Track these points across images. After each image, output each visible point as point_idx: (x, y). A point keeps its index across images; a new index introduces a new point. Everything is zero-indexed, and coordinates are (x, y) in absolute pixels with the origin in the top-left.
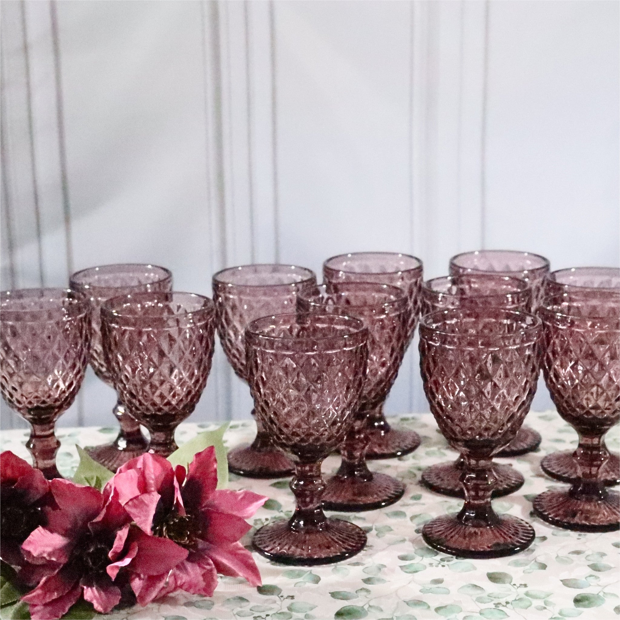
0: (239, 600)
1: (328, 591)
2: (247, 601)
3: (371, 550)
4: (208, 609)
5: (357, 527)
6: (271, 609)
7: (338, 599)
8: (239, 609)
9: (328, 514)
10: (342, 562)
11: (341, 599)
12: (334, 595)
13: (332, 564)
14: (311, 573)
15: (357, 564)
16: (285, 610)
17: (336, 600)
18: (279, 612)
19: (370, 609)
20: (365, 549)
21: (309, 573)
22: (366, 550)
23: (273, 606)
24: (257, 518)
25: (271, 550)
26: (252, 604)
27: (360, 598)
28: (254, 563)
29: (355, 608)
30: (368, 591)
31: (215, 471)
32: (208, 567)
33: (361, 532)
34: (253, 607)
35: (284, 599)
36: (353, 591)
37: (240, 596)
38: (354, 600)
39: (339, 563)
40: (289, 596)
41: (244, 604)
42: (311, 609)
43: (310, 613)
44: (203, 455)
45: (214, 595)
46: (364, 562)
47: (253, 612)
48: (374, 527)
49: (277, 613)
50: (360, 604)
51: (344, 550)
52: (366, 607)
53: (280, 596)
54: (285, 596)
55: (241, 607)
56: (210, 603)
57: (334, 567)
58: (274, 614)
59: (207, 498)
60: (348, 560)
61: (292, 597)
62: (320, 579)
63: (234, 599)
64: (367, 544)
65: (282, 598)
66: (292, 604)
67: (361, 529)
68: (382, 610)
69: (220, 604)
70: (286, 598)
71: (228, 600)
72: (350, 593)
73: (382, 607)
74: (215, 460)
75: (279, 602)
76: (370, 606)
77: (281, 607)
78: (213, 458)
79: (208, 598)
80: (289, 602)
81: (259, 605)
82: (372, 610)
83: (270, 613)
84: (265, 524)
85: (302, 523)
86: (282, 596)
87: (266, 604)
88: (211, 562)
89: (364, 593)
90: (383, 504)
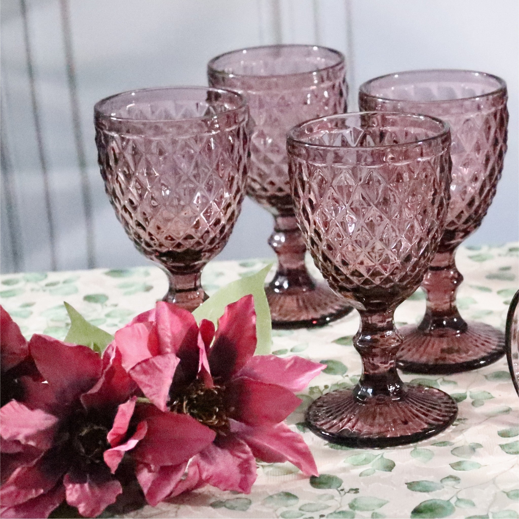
0: (285, 498)
1: (404, 481)
2: (295, 497)
3: (462, 425)
4: (243, 510)
5: (445, 394)
6: (328, 507)
7: (416, 491)
8: (285, 509)
9: (406, 378)
10: (425, 441)
11: (421, 491)
12: (411, 486)
13: (411, 445)
14: (382, 457)
15: (444, 443)
16: (346, 508)
17: (414, 492)
18: (338, 511)
19: (458, 504)
20: (455, 423)
21: (380, 456)
22: (456, 425)
23: (330, 503)
24: (313, 385)
25: (330, 428)
26: (301, 502)
27: (446, 489)
28: (306, 448)
29: (438, 502)
30: (456, 479)
31: (254, 327)
32: (244, 456)
33: (451, 401)
34: (303, 506)
35: (345, 493)
36: (437, 481)
37: (287, 491)
38: (438, 491)
39: (420, 443)
40: (352, 490)
41: (292, 501)
42: (381, 505)
43: (378, 510)
44: (238, 306)
45: (253, 491)
46: (453, 441)
47: (303, 512)
48: (468, 394)
49: (335, 512)
50: (445, 497)
51: (426, 426)
52: (453, 501)
53: (339, 489)
54: (347, 489)
55: (287, 506)
56: (246, 501)
57: (413, 449)
58: (331, 514)
59: (243, 364)
60: (433, 438)
61: (356, 491)
62: (394, 465)
63: (279, 495)
64: (458, 417)
65: (342, 493)
66: (355, 499)
67: (450, 397)
68: (474, 505)
69: (260, 503)
70: (348, 492)
71: (271, 497)
72: (432, 482)
73: (474, 500)
74: (254, 313)
75: (338, 498)
76: (458, 499)
77: (340, 504)
78: (250, 311)
79: (243, 495)
80: (351, 496)
81: (312, 502)
82: (462, 505)
83: (325, 512)
84: (325, 393)
85: (370, 391)
86: (342, 490)
87: (320, 501)
88: (247, 448)
89: (451, 483)
90: (482, 362)
